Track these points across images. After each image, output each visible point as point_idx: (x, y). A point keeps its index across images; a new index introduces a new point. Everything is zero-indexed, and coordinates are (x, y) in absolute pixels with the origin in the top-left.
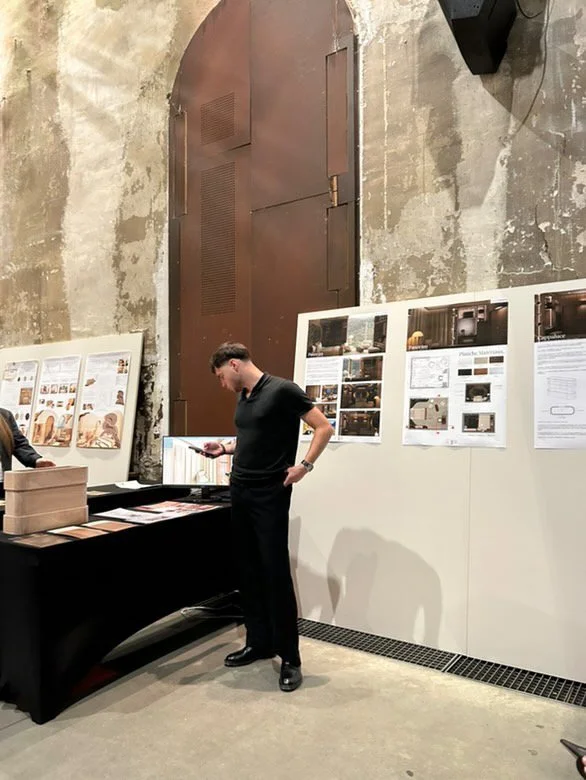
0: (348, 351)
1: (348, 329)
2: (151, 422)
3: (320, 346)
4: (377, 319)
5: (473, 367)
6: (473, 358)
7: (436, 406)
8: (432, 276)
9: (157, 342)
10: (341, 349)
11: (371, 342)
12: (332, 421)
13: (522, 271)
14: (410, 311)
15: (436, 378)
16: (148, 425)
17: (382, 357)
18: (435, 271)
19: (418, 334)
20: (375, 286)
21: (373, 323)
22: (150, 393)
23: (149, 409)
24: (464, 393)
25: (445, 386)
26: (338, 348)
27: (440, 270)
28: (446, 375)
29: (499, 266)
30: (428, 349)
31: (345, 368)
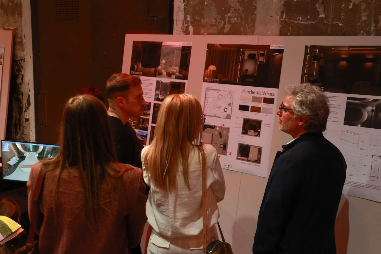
0: (160, 74)
1: (162, 54)
2: (22, 108)
3: (140, 65)
4: (184, 47)
5: (251, 104)
6: (252, 95)
7: (220, 134)
8: (229, 14)
9: (24, 41)
10: (155, 71)
11: (177, 68)
12: (144, 132)
13: (300, 20)
14: (209, 46)
15: (222, 110)
16: (20, 111)
17: (185, 84)
18: (232, 10)
19: (212, 68)
20: (185, 17)
21: (180, 52)
22: (21, 84)
23: (21, 97)
24: (241, 126)
25: (228, 117)
26: (153, 70)
27: (235, 10)
28: (229, 108)
29: (282, 13)
30: (219, 82)
31: (157, 89)
